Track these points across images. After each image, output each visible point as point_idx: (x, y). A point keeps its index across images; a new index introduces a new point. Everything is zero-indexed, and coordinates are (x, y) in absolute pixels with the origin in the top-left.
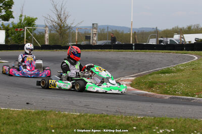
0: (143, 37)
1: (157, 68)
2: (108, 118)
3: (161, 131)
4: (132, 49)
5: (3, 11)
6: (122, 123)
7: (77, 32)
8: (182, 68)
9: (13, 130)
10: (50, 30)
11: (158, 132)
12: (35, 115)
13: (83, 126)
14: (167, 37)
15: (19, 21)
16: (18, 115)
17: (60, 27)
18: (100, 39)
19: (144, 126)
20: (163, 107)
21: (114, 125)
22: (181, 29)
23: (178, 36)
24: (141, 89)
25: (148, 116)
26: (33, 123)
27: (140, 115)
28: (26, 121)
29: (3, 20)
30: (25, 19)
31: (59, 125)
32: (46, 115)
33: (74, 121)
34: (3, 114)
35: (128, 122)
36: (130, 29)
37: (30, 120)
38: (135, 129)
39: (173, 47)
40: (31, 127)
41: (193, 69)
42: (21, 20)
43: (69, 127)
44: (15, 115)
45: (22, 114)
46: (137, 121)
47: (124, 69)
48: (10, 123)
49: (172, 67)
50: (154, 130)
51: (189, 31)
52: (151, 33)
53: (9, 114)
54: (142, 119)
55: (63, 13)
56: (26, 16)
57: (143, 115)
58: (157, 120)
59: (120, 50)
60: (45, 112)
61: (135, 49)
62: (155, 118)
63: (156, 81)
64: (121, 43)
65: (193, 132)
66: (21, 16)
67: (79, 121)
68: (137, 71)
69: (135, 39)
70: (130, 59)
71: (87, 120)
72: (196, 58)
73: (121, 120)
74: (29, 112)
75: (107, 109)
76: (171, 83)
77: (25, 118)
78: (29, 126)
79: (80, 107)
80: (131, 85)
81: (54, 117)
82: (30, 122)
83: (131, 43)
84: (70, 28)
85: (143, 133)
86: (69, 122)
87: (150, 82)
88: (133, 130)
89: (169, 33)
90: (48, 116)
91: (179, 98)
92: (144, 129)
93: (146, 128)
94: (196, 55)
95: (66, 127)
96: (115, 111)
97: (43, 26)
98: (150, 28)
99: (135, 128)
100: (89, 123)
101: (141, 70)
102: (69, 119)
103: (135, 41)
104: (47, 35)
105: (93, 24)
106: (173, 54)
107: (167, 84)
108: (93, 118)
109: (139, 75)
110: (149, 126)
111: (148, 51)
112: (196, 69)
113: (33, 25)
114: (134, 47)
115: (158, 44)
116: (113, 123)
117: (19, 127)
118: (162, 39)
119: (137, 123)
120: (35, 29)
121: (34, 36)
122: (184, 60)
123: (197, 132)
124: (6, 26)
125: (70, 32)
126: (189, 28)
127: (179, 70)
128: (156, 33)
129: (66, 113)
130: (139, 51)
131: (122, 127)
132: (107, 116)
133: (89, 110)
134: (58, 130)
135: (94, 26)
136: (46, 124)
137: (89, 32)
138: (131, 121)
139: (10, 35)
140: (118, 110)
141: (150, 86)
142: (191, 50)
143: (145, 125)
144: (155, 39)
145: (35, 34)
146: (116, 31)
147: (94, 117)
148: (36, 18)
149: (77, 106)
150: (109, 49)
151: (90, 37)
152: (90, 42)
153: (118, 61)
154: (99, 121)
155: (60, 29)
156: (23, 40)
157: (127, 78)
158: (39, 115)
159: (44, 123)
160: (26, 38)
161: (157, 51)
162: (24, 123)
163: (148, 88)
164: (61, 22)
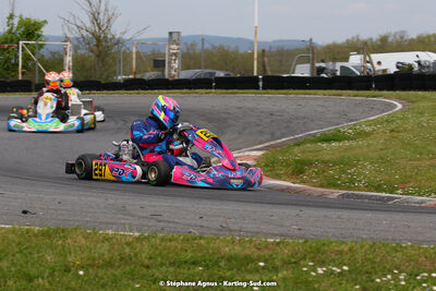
0: (281, 61)
1: (313, 129)
2: (202, 242)
3: (320, 271)
4: (258, 88)
6: (232, 252)
7: (134, 50)
8: (368, 129)
10: (76, 48)
11: (313, 274)
12: (40, 238)
13: (146, 262)
14: (335, 60)
15: (7, 28)
16: (4, 239)
17: (98, 40)
18: (185, 66)
19: (282, 259)
20: (325, 216)
21: (215, 257)
22: (365, 43)
23: (359, 57)
24: (278, 177)
25: (291, 237)
26: (36, 256)
27: (274, 235)
28: (21, 252)
30: (22, 22)
31: (94, 259)
32: (65, 238)
33: (127, 250)
35: (248, 252)
36: (252, 43)
37: (29, 250)
38: (263, 268)
39: (348, 82)
40: (33, 264)
41: (392, 131)
42: (11, 26)
43: (117, 264)
45: (11, 236)
46: (266, 247)
47: (240, 133)
49: (345, 127)
50: (305, 269)
51: (384, 46)
52: (298, 51)
54: (278, 244)
55: (103, 8)
56: (24, 18)
57: (281, 235)
58: (310, 247)
59: (230, 91)
60: (63, 231)
62: (306, 241)
63: (310, 158)
64: (232, 75)
65: (390, 272)
66: (11, 17)
67: (138, 249)
68: (268, 136)
69: (264, 66)
70: (252, 110)
71: (157, 248)
72: (400, 106)
73: (231, 247)
74: (28, 231)
75: (199, 222)
76: (344, 163)
77: (19, 243)
78: (27, 263)
79: (140, 217)
81: (83, 241)
83: (255, 74)
84: (118, 42)
85: (280, 275)
86: (116, 253)
87: (297, 162)
88: (257, 270)
89: (339, 52)
90: (69, 241)
91: (361, 197)
92: (282, 266)
93: (286, 263)
94: (399, 99)
95: (109, 264)
96: (218, 226)
98: (298, 41)
99: (262, 264)
100: (160, 254)
101: (278, 134)
102: (116, 247)
103: (265, 70)
104: (68, 60)
105: (171, 33)
106: (347, 97)
107: (335, 164)
108: (169, 243)
109: (272, 146)
110: (293, 260)
111: (291, 91)
112: (398, 132)
113: (39, 36)
114: (261, 84)
115: (315, 75)
116: (213, 253)
117: (4, 264)
118: (323, 65)
119: (266, 253)
120: (41, 46)
121: (41, 61)
122: (372, 109)
123: (400, 272)
125: (119, 51)
126: (384, 39)
127: (360, 135)
128: (309, 52)
129: (110, 232)
130: (273, 91)
131: (233, 261)
132: (201, 238)
133: (162, 224)
134: (91, 271)
135: (173, 37)
136: (66, 256)
137: (162, 51)
138: (254, 250)
140: (224, 225)
141: (298, 170)
142: (389, 89)
143: (285, 257)
144: (308, 65)
145: (43, 56)
146: (221, 48)
147: (170, 241)
148: (45, 22)
149: (133, 216)
150: (207, 88)
151: (164, 61)
152: (163, 75)
153: (225, 116)
154: (182, 249)
155: (97, 45)
156: (17, 71)
157: (246, 153)
158: (49, 237)
159: (61, 255)
160: (23, 67)
161: (312, 91)
162: (18, 255)
163: (293, 174)
164: (100, 29)
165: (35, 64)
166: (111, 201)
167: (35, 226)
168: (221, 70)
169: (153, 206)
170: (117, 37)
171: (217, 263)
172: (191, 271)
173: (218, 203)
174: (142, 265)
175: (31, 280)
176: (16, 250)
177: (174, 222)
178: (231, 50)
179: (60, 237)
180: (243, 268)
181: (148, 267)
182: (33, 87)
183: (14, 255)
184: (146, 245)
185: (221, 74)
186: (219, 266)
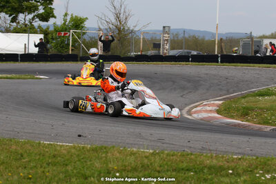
1: (253, 88)
2: (192, 156)
4: (218, 62)
5: (41, 7)
6: (212, 164)
7: (142, 37)
9: (62, 172)
11: (263, 178)
12: (91, 152)
13: (158, 169)
15: (63, 22)
16: (68, 152)
17: (119, 30)
18: (172, 48)
19: (243, 169)
21: (201, 166)
24: (232, 117)
26: (89, 163)
27: (236, 154)
28: (79, 160)
29: (40, 20)
30: (72, 19)
31: (125, 166)
32: (107, 152)
33: (146, 161)
34: (47, 150)
35: (221, 164)
36: (213, 35)
37: (85, 160)
40: (87, 168)
42: (65, 21)
43: (139, 170)
44: (64, 151)
45: (73, 151)
46: (233, 161)
47: (208, 90)
48: (58, 162)
49: (272, 87)
50: (258, 175)
53: (56, 150)
54: (240, 159)
55: (122, 11)
57: (239, 154)
58: (260, 161)
59: (201, 63)
60: (105, 148)
61: (221, 62)
63: (252, 106)
64: (201, 53)
66: (66, 15)
67: (153, 161)
68: (224, 92)
69: (222, 49)
70: (215, 75)
71: (164, 160)
73: (211, 160)
74: (83, 148)
75: (188, 144)
76: (273, 109)
77: (78, 155)
78: (83, 168)
79: (151, 141)
80: (218, 112)
81: (118, 155)
82: (86, 162)
83: (216, 54)
85: (242, 178)
86: (139, 163)
87: (244, 108)
88: (227, 175)
90: (109, 154)
92: (243, 173)
93: (245, 171)
95: (135, 169)
96: (201, 147)
97: (94, 29)
101: (231, 90)
102: (139, 158)
103: (222, 51)
105: (164, 27)
106: (273, 69)
107: (267, 110)
108: (172, 158)
109: (227, 98)
111: (239, 64)
113: (83, 27)
114: (219, 59)
115: (253, 54)
116: (200, 164)
117: (69, 168)
120: (84, 33)
121: (83, 43)
124: (45, 28)
125: (132, 37)
129: (135, 150)
130: (227, 64)
131: (212, 169)
132: (192, 154)
133: (165, 145)
134: (123, 173)
135: (165, 29)
136: (107, 165)
137: (158, 38)
138: (225, 162)
139: (51, 40)
140: (204, 146)
141: (245, 113)
143: (245, 168)
145: (85, 40)
146: (194, 37)
147: (172, 156)
148: (87, 18)
149: (147, 140)
150: (186, 61)
151: (160, 44)
152: (159, 53)
153: (198, 79)
154: (180, 161)
155: (118, 34)
156: (68, 48)
157: (212, 102)
158: (97, 152)
159: (105, 163)
160: (72, 46)
161: (252, 65)
162: (77, 162)
163: (241, 116)
164: (120, 23)
165: (80, 45)
166: (132, 130)
167: (88, 144)
168: (194, 50)
169: (158, 134)
170: (131, 29)
173: (198, 133)
174: (156, 171)
175: (86, 178)
176: (76, 159)
177: (173, 144)
178: (200, 38)
179: (104, 152)
180: (219, 174)
181: (159, 172)
182: (79, 59)
183: (75, 163)
184: (157, 158)
185: (195, 53)
186: (204, 172)
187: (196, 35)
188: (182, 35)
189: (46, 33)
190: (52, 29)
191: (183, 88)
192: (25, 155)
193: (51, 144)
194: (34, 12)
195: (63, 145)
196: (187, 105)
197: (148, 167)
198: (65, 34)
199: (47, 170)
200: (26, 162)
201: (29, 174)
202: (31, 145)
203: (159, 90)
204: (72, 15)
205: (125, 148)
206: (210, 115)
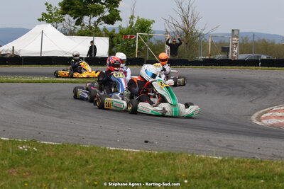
2: (263, 164)
5: (106, 10)
7: (210, 41)
12: (158, 158)
13: (227, 176)
15: (129, 25)
16: (135, 158)
17: (187, 33)
18: (241, 52)
21: (271, 174)
26: (156, 170)
28: (146, 167)
29: (106, 23)
30: (138, 22)
31: (194, 173)
32: (174, 159)
33: (214, 168)
34: (113, 156)
37: (152, 166)
42: (131, 23)
43: (208, 177)
44: (131, 158)
45: (140, 157)
48: (124, 169)
53: (122, 156)
55: (190, 13)
56: (140, 18)
59: (270, 68)
60: (173, 155)
64: (271, 58)
66: (132, 17)
67: (222, 167)
71: (234, 167)
74: (150, 154)
75: (258, 151)
77: (145, 162)
78: (150, 174)
79: (220, 147)
81: (186, 161)
86: (208, 170)
90: (177, 161)
95: (203, 177)
96: (270, 154)
97: (161, 32)
102: (208, 165)
105: (233, 30)
108: (241, 165)
113: (149, 30)
116: (270, 172)
117: (136, 175)
120: (151, 37)
121: (149, 46)
124: (110, 31)
125: (200, 41)
129: (203, 156)
132: (262, 161)
133: (235, 152)
134: (192, 180)
135: (234, 33)
136: (175, 171)
137: (226, 41)
139: (116, 44)
140: (274, 153)
145: (151, 43)
146: (264, 40)
147: (242, 163)
148: (153, 21)
149: (215, 146)
150: (256, 66)
151: (229, 48)
152: (228, 57)
154: (250, 168)
155: (186, 37)
156: (134, 52)
157: (282, 108)
158: (164, 158)
159: (172, 170)
160: (138, 49)
162: (144, 169)
164: (188, 26)
165: (146, 48)
166: (200, 136)
167: (155, 151)
168: (264, 54)
169: (227, 140)
170: (199, 32)
171: (273, 178)
172: (256, 183)
173: (267, 139)
174: (225, 178)
176: (144, 166)
177: (242, 151)
178: (270, 42)
179: (171, 159)
181: (228, 179)
182: (145, 62)
183: (142, 169)
184: (227, 166)
185: (264, 57)
186: (274, 180)
187: (266, 38)
188: (252, 38)
189: (111, 36)
190: (117, 32)
191: (252, 93)
192: (90, 161)
193: (117, 150)
194: (99, 14)
195: (130, 151)
196: (256, 111)
197: (217, 174)
198: (131, 37)
199: (112, 176)
200: (91, 168)
201: (94, 180)
202: (96, 151)
203: (228, 95)
204: (138, 17)
205: (193, 154)
206: (280, 121)
